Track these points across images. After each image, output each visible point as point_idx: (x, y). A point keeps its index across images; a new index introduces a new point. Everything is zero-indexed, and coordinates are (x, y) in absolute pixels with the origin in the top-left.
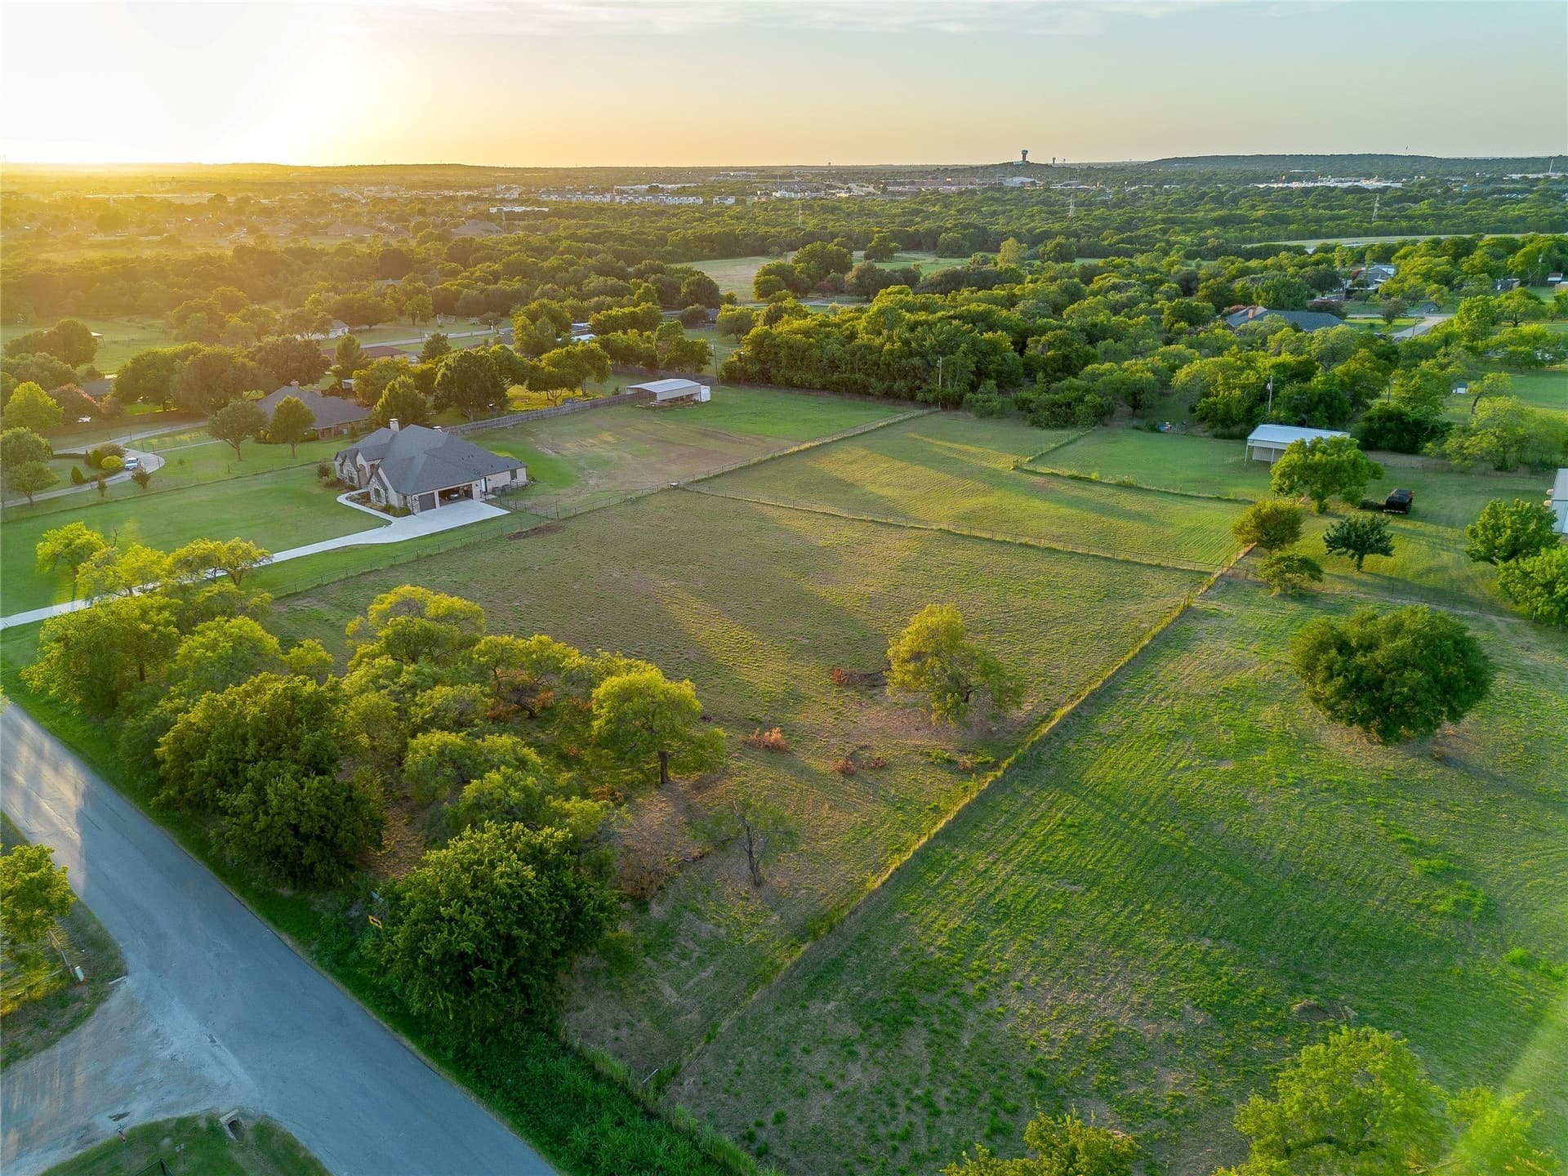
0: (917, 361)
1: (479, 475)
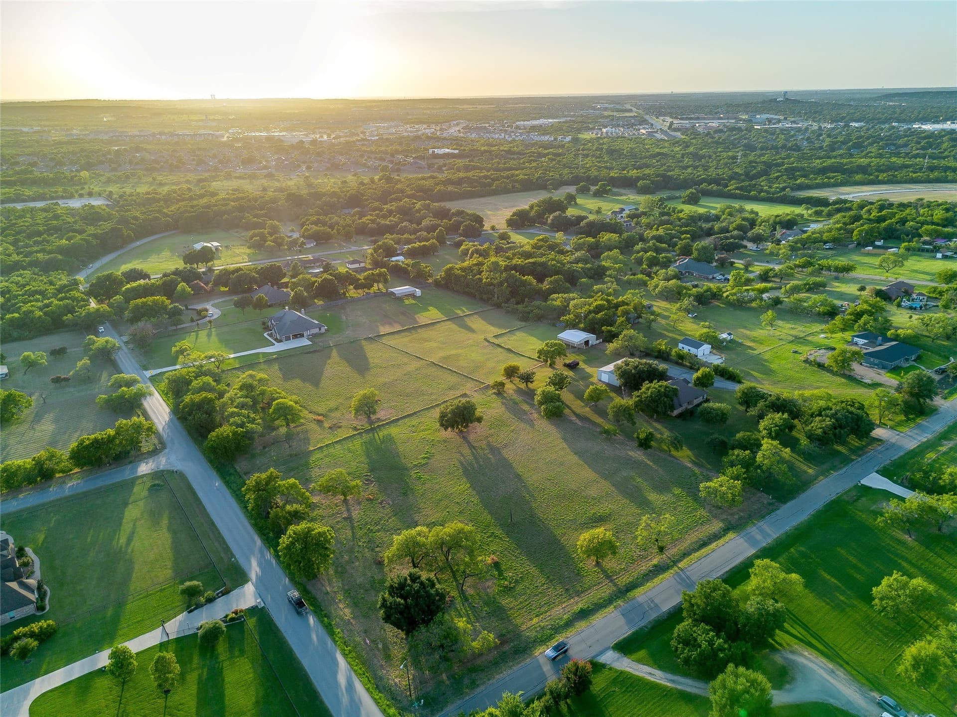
0: (491, 287)
1: (308, 329)
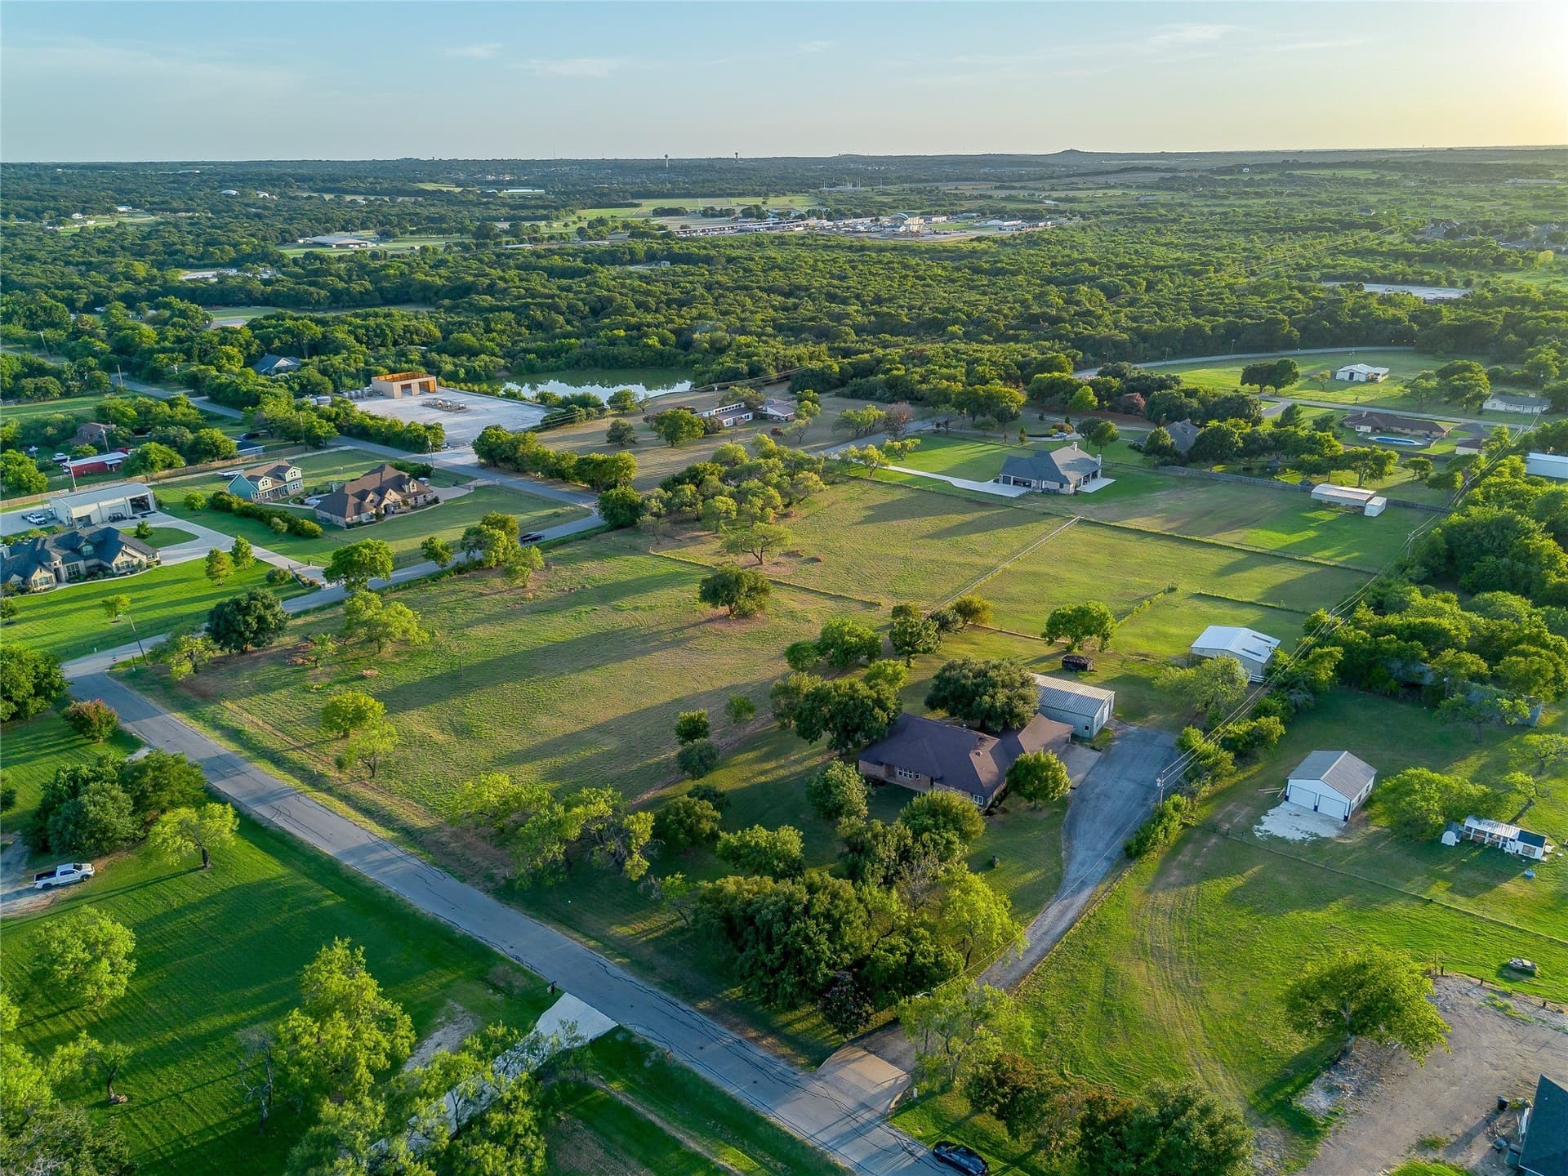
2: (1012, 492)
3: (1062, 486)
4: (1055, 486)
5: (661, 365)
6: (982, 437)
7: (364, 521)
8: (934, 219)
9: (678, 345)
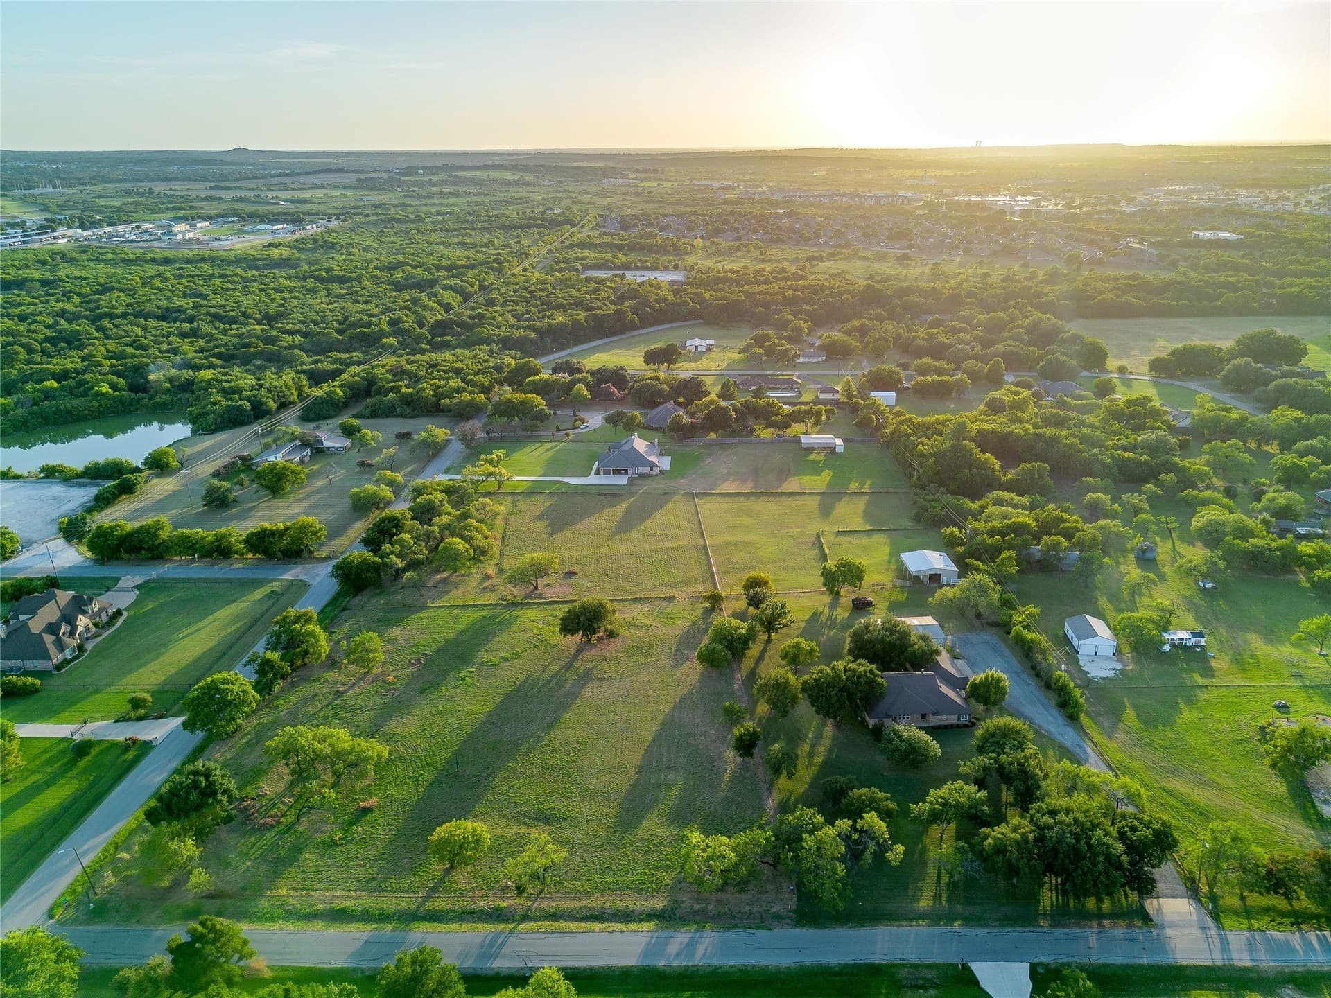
1: (634, 466)
2: (622, 480)
3: (651, 469)
4: (646, 470)
5: (123, 411)
6: (529, 437)
7: (69, 657)
8: (199, 225)
9: (133, 388)
